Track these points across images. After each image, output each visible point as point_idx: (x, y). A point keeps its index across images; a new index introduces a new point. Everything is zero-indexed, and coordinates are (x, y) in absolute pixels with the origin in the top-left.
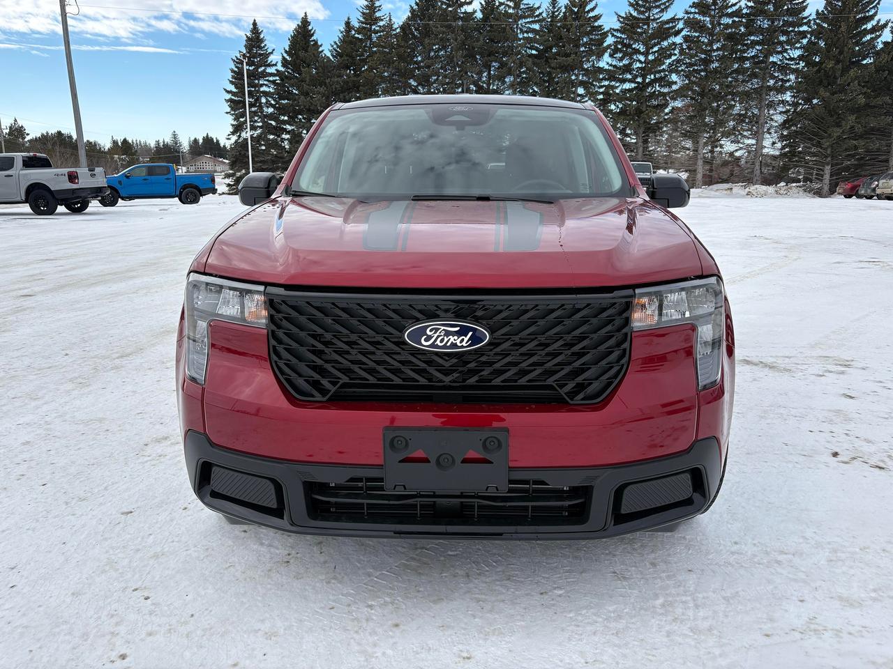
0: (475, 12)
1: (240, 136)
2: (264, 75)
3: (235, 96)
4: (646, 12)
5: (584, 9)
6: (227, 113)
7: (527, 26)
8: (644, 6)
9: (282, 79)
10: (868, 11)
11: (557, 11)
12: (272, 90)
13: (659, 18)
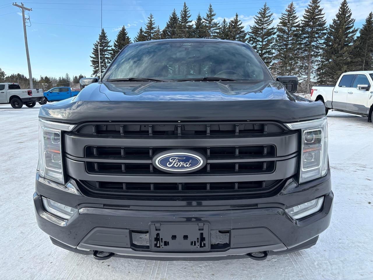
0: (193, 25)
1: (96, 75)
2: (106, 50)
3: (94, 59)
4: (262, 25)
5: (237, 24)
6: (91, 66)
7: (214, 30)
8: (261, 23)
9: (114, 52)
10: (350, 25)
11: (226, 25)
12: (110, 57)
13: (267, 28)
